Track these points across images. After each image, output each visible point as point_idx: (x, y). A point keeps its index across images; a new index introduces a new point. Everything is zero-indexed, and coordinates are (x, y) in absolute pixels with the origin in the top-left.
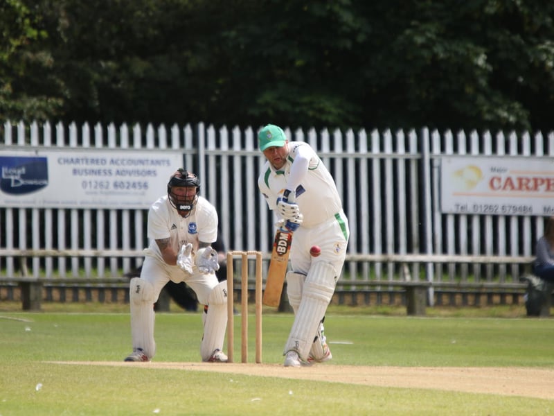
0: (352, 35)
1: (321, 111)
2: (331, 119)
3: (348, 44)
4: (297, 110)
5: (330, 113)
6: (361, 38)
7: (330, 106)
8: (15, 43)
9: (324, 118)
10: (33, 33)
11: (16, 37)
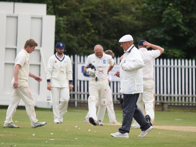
0: (184, 32)
1: (175, 54)
2: (177, 56)
3: (182, 35)
4: (168, 53)
5: (177, 54)
6: (186, 33)
7: (177, 52)
8: (88, 34)
9: (175, 56)
10: (93, 31)
11: (88, 32)
